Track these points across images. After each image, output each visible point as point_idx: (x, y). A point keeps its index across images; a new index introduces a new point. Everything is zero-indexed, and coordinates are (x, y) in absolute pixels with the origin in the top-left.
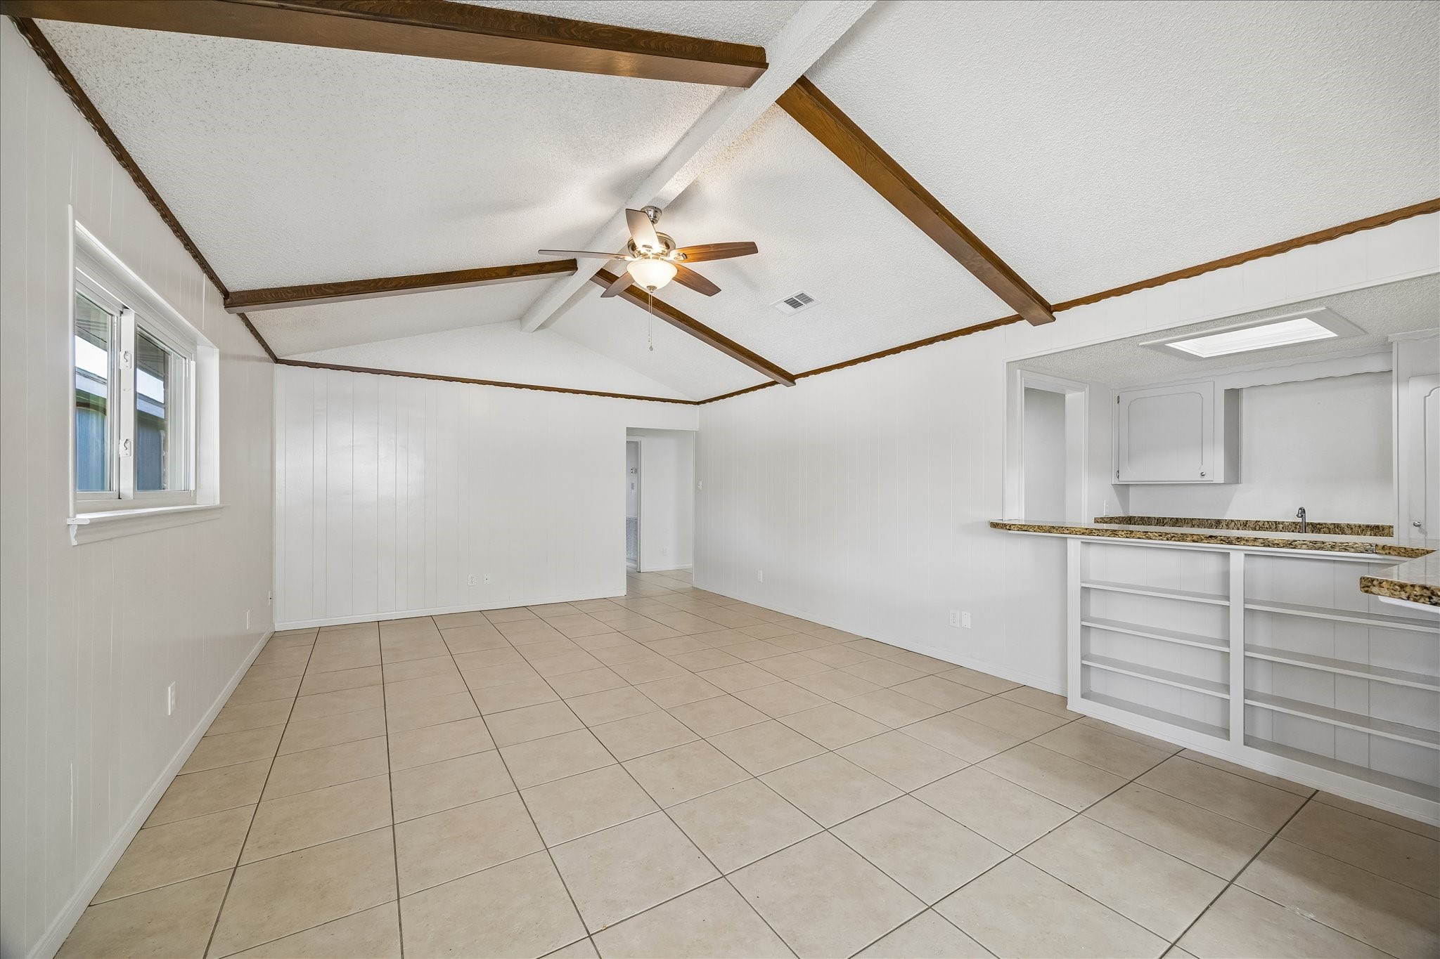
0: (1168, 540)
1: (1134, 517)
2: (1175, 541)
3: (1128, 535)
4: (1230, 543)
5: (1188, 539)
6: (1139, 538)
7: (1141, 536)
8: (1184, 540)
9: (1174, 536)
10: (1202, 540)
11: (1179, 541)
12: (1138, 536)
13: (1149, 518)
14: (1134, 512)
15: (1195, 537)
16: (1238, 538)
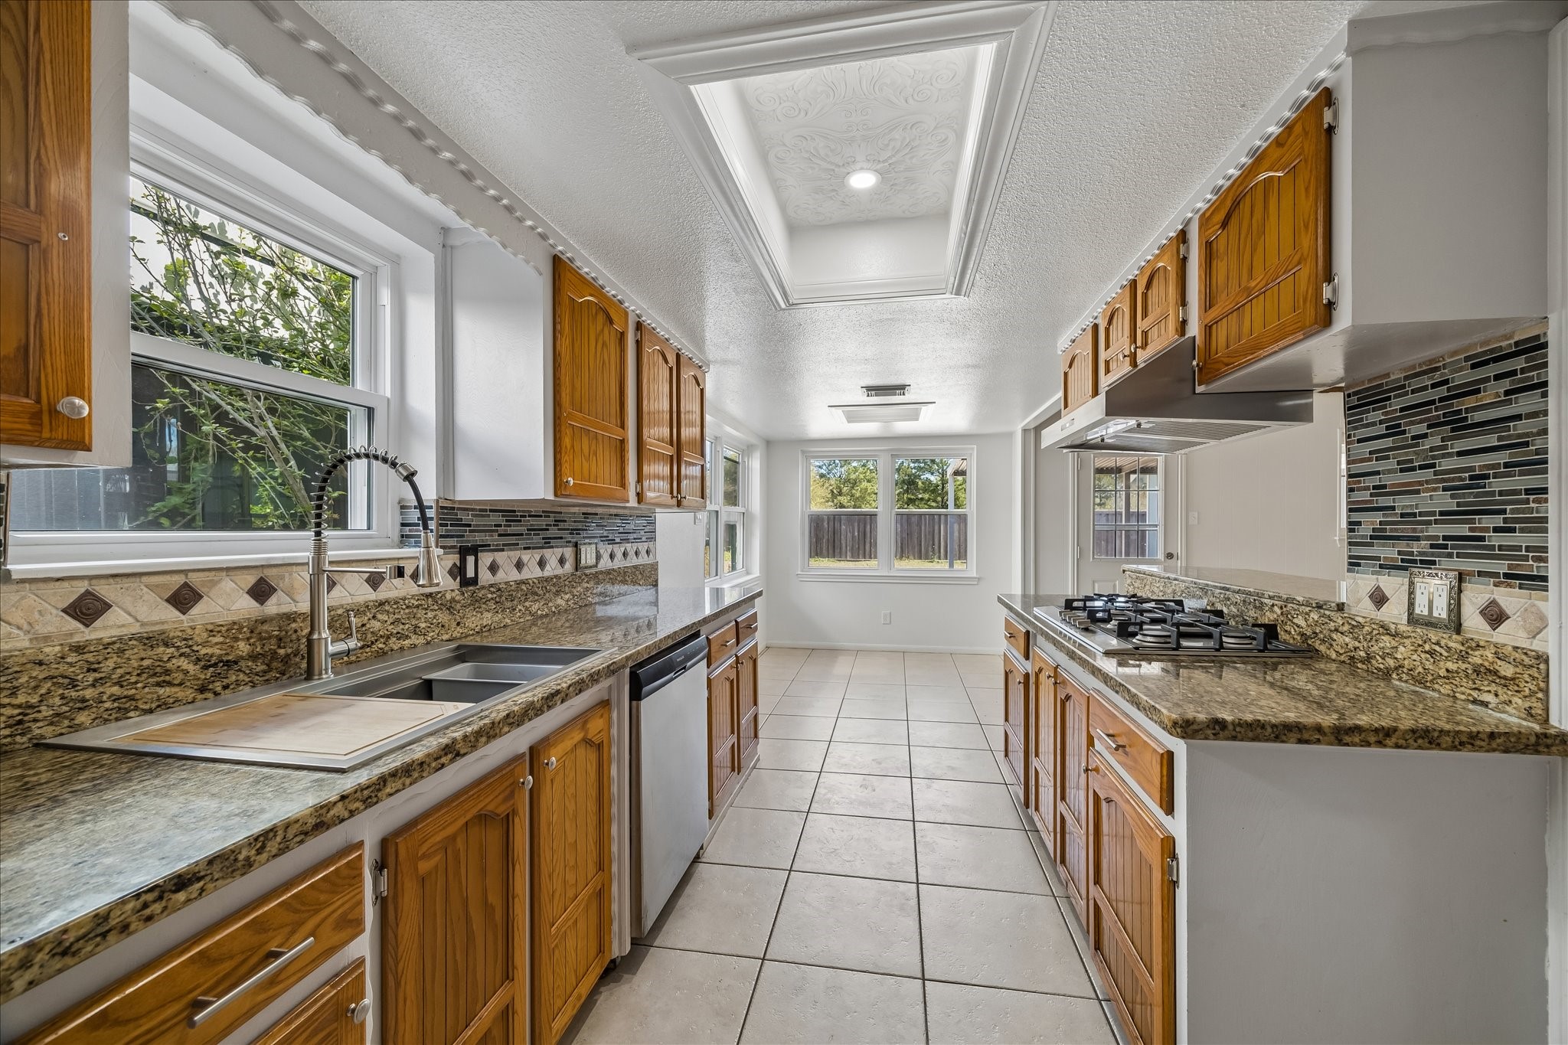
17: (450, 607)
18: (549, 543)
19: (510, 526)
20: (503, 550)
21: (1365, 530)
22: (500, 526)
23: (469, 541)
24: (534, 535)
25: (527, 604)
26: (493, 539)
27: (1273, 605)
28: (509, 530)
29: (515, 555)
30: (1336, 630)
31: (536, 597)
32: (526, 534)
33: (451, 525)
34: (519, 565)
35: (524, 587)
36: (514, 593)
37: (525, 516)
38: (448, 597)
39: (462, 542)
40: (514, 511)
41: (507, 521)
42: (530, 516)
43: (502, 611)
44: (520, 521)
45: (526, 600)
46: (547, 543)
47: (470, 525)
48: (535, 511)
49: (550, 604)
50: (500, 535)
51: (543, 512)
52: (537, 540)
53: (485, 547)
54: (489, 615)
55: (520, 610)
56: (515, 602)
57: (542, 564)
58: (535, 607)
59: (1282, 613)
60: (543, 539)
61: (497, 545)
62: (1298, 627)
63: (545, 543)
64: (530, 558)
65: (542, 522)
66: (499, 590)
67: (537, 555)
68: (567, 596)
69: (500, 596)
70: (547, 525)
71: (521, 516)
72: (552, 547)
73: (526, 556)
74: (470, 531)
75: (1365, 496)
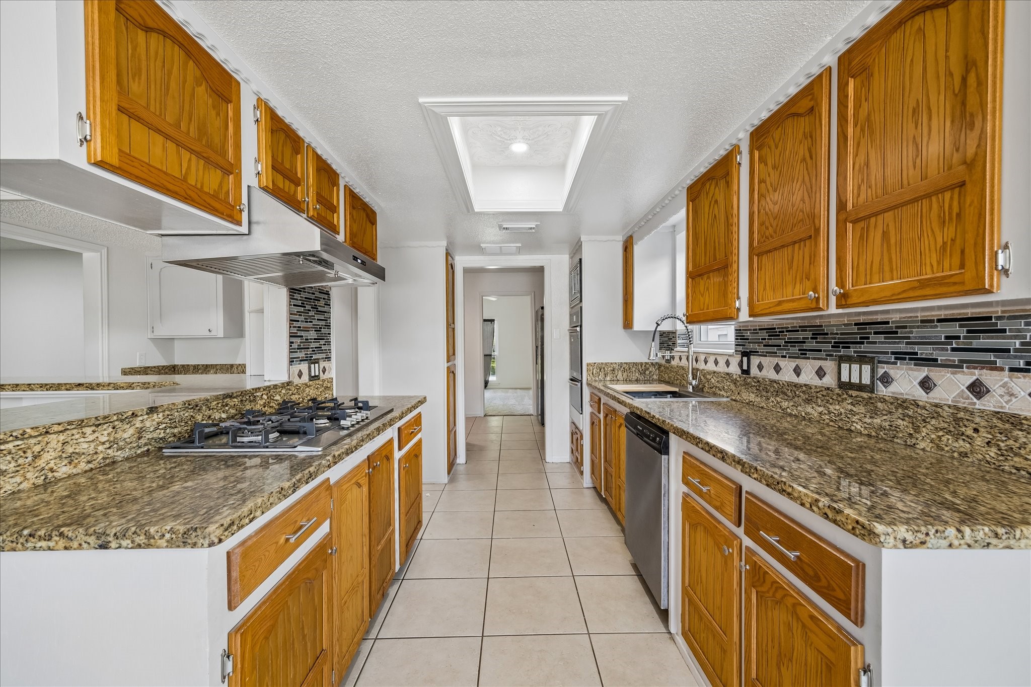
0: (47, 390)
1: (178, 365)
2: (53, 390)
3: (14, 389)
4: (92, 389)
5: (63, 388)
6: (24, 391)
7: (25, 389)
8: (59, 389)
9: (52, 387)
10: (73, 388)
11: (56, 390)
12: (23, 389)
13: (188, 365)
14: (178, 361)
15: (68, 386)
16: (98, 384)
17: (735, 382)
18: (806, 354)
19: (771, 339)
20: (766, 356)
21: (295, 346)
22: (765, 339)
23: (747, 349)
24: (791, 346)
25: (778, 399)
26: (760, 348)
27: (262, 395)
28: (771, 342)
29: (775, 360)
30: (292, 394)
31: (786, 397)
32: (784, 346)
33: (741, 339)
34: (777, 369)
35: (775, 385)
36: (768, 387)
37: (783, 332)
38: (734, 377)
39: (745, 349)
40: (775, 329)
41: (769, 336)
42: (787, 331)
43: (761, 397)
44: (779, 335)
45: (777, 395)
46: (803, 354)
47: (748, 339)
48: (792, 327)
49: (799, 408)
50: (764, 346)
51: (800, 327)
52: (795, 350)
53: (755, 353)
54: (753, 396)
55: (773, 402)
56: (769, 394)
57: (797, 371)
58: (785, 404)
59: (268, 398)
60: (799, 350)
61: (762, 352)
62: (277, 401)
63: (802, 354)
64: (788, 365)
65: (800, 336)
66: (759, 382)
67: (792, 364)
68: (821, 409)
69: (759, 387)
70: (803, 338)
71: (780, 332)
72: (808, 358)
73: (783, 363)
74: (749, 343)
75: (295, 330)
